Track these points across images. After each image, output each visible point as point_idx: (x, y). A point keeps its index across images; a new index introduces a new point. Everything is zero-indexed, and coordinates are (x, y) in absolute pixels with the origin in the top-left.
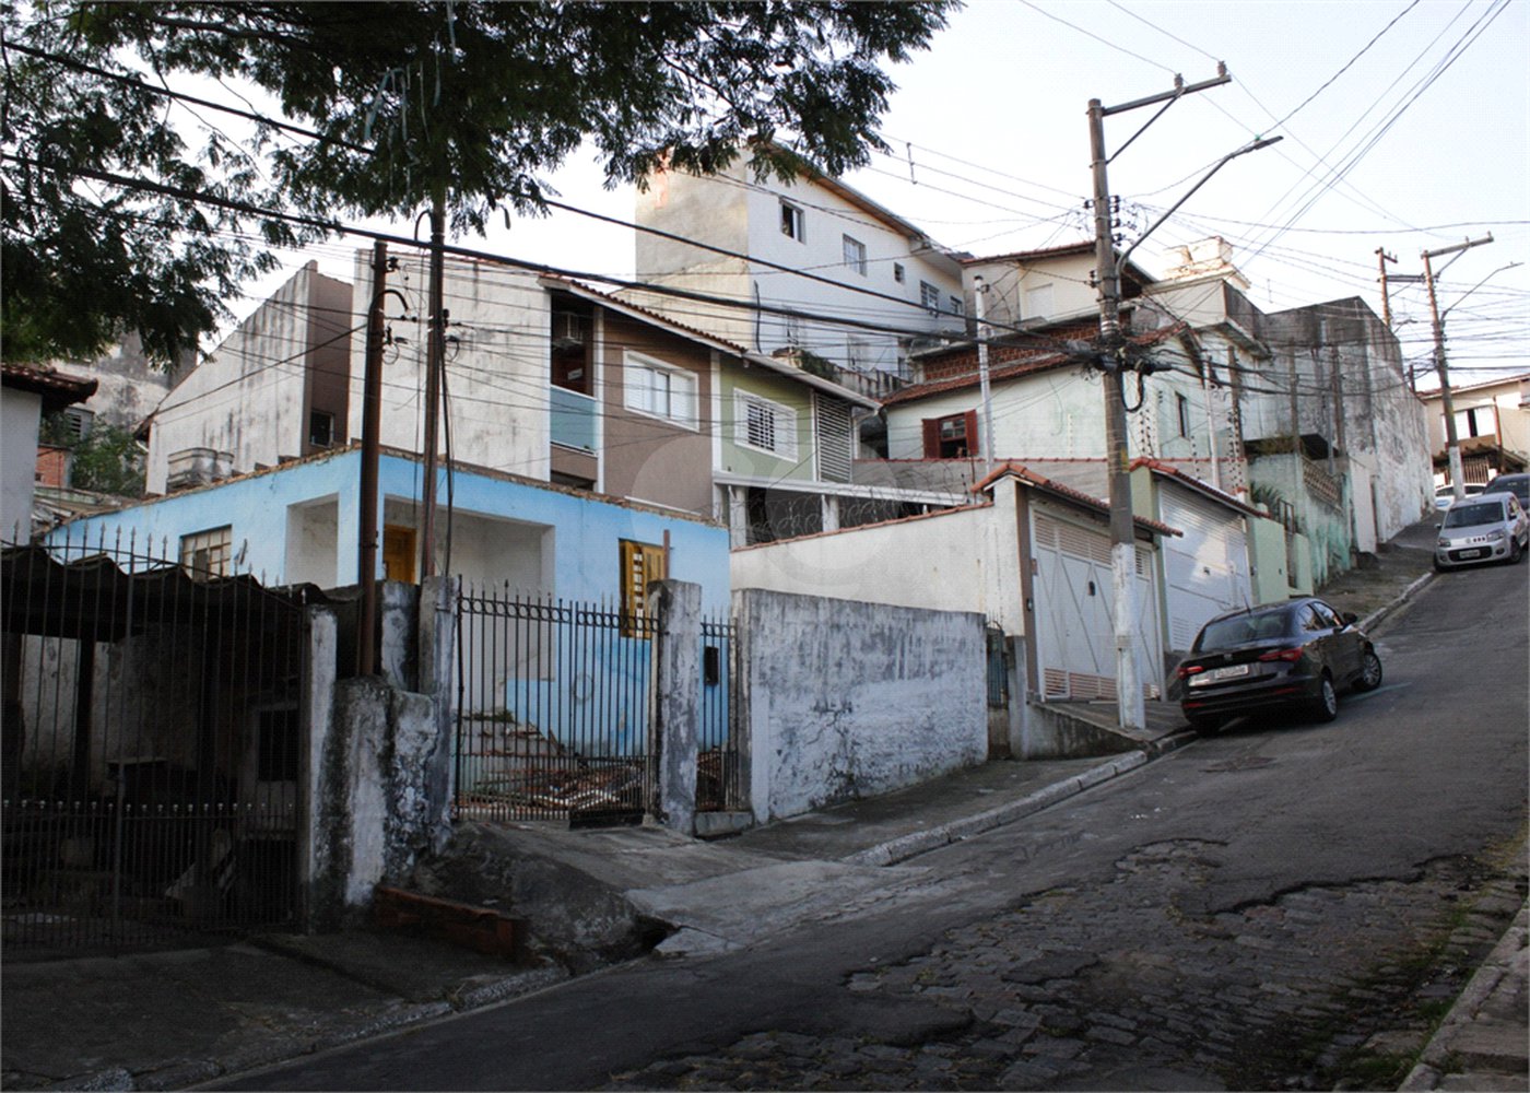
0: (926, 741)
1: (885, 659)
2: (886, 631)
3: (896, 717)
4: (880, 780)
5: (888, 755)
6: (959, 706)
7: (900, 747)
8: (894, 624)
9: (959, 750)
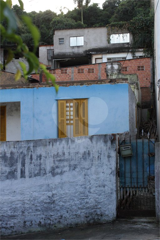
0: (47, 209)
1: (8, 169)
2: (8, 155)
3: (19, 197)
4: (6, 228)
5: (13, 217)
6: (81, 190)
7: (23, 212)
8: (15, 150)
9: (83, 215)
